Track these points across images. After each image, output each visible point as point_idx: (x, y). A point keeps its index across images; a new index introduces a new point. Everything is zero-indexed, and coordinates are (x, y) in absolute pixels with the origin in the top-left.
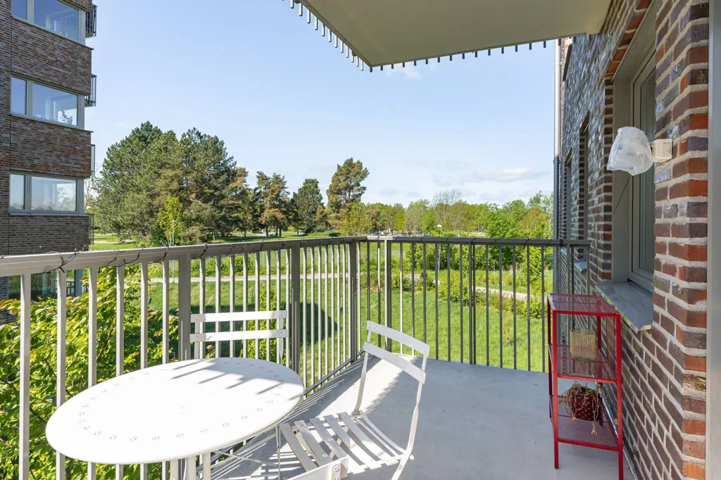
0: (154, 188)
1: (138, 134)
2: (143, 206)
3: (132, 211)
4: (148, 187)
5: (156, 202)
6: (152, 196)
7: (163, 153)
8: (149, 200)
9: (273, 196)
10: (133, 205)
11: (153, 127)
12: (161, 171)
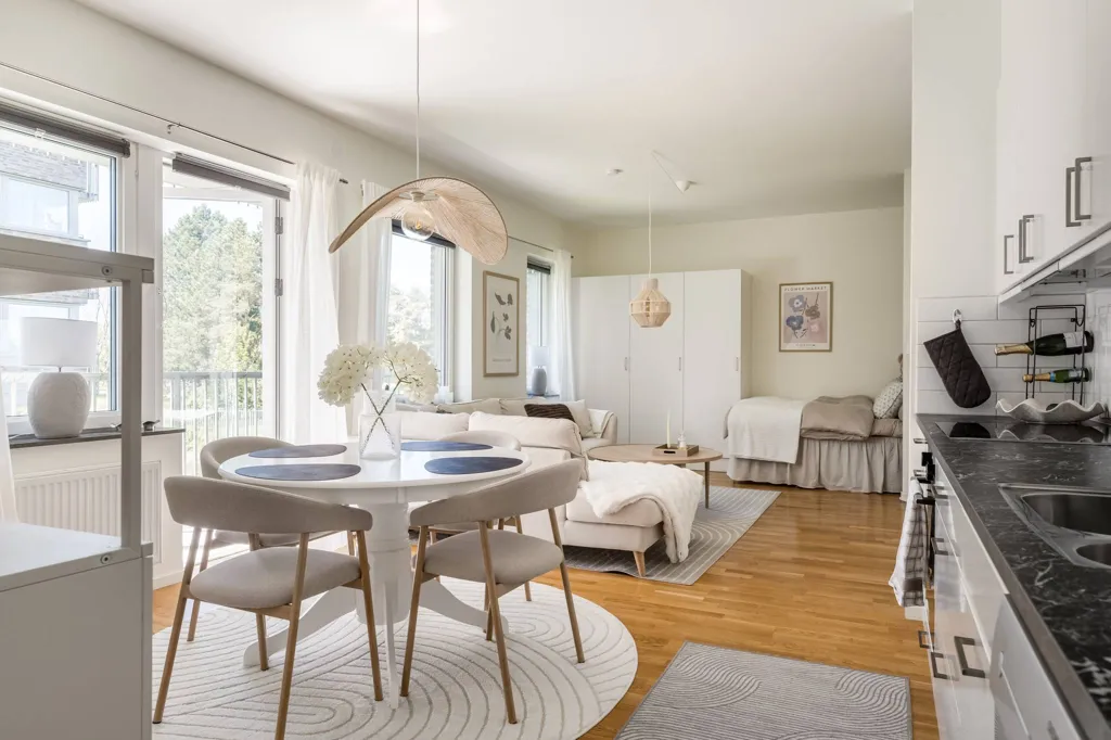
0: (209, 312)
1: (187, 226)
2: (194, 340)
3: (176, 348)
4: (200, 310)
5: (212, 334)
6: (208, 325)
7: (225, 255)
8: (202, 331)
9: (409, 321)
10: (178, 339)
11: (213, 212)
12: (221, 284)
